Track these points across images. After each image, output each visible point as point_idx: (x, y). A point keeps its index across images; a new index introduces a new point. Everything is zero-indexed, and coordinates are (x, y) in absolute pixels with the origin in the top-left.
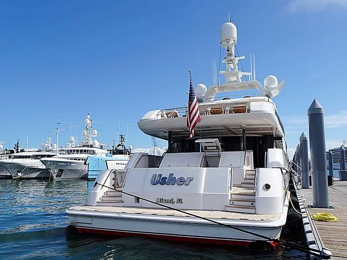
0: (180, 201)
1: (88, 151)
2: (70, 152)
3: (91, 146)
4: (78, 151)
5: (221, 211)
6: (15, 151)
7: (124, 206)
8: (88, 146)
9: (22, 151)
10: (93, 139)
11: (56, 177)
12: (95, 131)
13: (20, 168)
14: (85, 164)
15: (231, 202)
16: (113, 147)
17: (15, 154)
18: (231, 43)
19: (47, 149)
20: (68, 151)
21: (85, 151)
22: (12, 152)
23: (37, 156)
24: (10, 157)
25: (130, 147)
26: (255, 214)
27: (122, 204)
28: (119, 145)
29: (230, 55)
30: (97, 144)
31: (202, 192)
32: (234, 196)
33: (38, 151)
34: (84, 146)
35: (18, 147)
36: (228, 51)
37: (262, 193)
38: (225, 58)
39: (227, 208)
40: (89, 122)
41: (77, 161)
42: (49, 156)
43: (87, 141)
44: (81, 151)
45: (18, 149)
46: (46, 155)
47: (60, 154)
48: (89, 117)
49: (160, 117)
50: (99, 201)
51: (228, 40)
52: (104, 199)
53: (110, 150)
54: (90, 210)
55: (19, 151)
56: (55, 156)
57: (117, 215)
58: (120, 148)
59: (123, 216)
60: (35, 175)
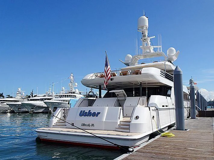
0: (93, 125)
1: (72, 96)
2: (61, 96)
3: (74, 93)
4: (65, 96)
5: (113, 131)
6: (31, 97)
7: (66, 128)
8: (72, 93)
9: (35, 96)
10: (75, 88)
11: (53, 111)
12: (76, 83)
13: (33, 106)
14: (69, 104)
15: (119, 126)
16: (86, 93)
17: (31, 98)
18: (144, 29)
19: (49, 95)
20: (60, 96)
21: (70, 96)
22: (29, 97)
23: (43, 99)
24: (28, 100)
25: (97, 93)
26: (129, 132)
27: (65, 127)
28: (90, 92)
29: (145, 36)
30: (77, 91)
31: (104, 120)
32: (122, 123)
33: (44, 96)
34: (69, 93)
35: (32, 94)
36: (143, 34)
37: (134, 121)
38: (142, 38)
39: (116, 129)
40: (72, 78)
41: (65, 102)
42: (48, 99)
43: (71, 90)
44: (68, 96)
45: (32, 95)
46: (47, 99)
47: (55, 98)
48: (72, 75)
49: (94, 78)
50: (54, 125)
51: (142, 27)
52: (57, 124)
53: (85, 95)
54: (46, 130)
55: (33, 96)
56: (52, 99)
57: (58, 132)
58: (91, 94)
59: (61, 132)
60: (41, 111)
